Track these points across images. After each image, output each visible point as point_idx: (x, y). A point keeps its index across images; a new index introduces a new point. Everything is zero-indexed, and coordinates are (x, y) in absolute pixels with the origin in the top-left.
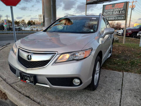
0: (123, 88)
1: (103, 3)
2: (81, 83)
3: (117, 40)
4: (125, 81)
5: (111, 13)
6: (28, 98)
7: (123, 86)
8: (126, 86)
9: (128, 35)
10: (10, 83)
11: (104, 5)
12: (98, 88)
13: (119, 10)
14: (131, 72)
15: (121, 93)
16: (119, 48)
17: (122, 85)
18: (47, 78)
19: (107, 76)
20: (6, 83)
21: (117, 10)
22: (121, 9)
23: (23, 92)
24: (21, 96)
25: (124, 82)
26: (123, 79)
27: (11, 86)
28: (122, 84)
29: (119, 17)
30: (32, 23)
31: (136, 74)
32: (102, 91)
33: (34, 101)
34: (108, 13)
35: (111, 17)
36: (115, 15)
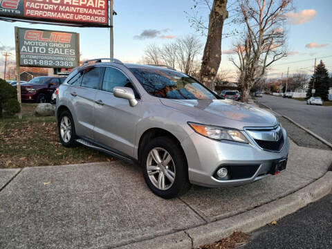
5: (42, 50)
9: (30, 97)
11: (17, 28)
13: (62, 46)
21: (58, 45)
22: (67, 46)
29: (64, 61)
34: (35, 49)
35: (44, 60)
36: (53, 55)
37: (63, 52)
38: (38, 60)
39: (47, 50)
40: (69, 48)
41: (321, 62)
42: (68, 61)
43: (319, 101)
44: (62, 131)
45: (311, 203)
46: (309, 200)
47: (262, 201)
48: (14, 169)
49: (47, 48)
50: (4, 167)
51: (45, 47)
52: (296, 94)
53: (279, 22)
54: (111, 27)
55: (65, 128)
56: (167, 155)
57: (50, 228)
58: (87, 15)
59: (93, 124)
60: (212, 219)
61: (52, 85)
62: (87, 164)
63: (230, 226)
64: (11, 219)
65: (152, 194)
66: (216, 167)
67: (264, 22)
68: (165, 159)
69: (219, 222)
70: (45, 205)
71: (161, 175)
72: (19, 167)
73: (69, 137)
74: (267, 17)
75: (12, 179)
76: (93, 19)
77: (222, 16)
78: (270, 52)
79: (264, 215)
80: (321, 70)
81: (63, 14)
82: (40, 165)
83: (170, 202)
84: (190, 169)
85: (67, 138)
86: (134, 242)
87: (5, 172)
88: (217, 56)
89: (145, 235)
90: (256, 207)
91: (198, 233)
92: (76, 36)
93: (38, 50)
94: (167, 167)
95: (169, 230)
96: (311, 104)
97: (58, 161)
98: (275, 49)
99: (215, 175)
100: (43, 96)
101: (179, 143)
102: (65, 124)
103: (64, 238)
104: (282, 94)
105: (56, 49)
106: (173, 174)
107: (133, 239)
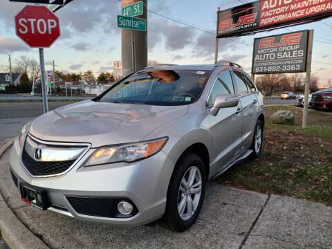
0: (253, 230)
1: (255, 33)
2: (135, 211)
3: (289, 118)
4: (264, 216)
5: (272, 56)
6: (37, 239)
7: (255, 226)
8: (262, 227)
9: (324, 106)
10: (14, 206)
11: (255, 39)
12: (194, 226)
13: (291, 48)
14: (289, 195)
15: (245, 241)
16: (288, 138)
17: (254, 224)
18: (67, 198)
19: (227, 202)
20: (6, 206)
21: (287, 48)
22: (296, 47)
23: (33, 226)
24: (26, 234)
25: (261, 217)
26: (262, 210)
27: (15, 213)
28: (256, 221)
29: (291, 65)
30: (108, 79)
31: (299, 200)
32: (202, 234)
33: (47, 245)
34: (266, 56)
35: (272, 66)
36: (281, 60)
37: (292, 54)
39: (276, 56)
40: (298, 49)
42: (296, 64)
51: (275, 52)
58: (322, 4)
76: (329, 7)
81: (293, 13)
93: (269, 56)
105: (285, 53)
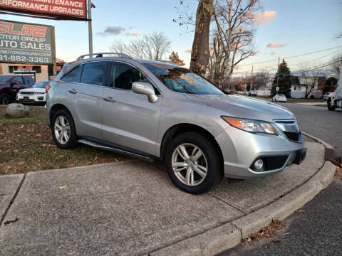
5: (14, 44)
13: (36, 40)
21: (31, 39)
22: (42, 40)
29: (39, 57)
34: (4, 43)
35: (16, 55)
36: (26, 50)
37: (38, 46)
38: (9, 56)
39: (19, 45)
40: (44, 43)
41: (284, 61)
42: (44, 57)
43: (284, 98)
44: (57, 132)
45: (322, 190)
46: (320, 188)
47: (285, 191)
48: (16, 175)
49: (19, 42)
50: (4, 173)
51: (16, 40)
52: (260, 93)
53: (247, 21)
54: (90, 20)
55: (61, 128)
56: (197, 150)
57: (93, 232)
58: (64, 6)
59: (102, 122)
60: (248, 210)
61: (15, 84)
62: (95, 165)
63: (268, 215)
64: (43, 226)
65: (179, 191)
66: (254, 159)
67: (233, 21)
68: (194, 155)
69: (256, 212)
70: (75, 210)
71: (190, 171)
72: (21, 172)
73: (67, 138)
74: (236, 16)
75: (21, 185)
76: (69, 11)
77: (209, 13)
78: (238, 51)
79: (292, 203)
80: (283, 68)
81: (36, 5)
82: (44, 169)
83: (200, 197)
84: (225, 163)
85: (64, 139)
86: (187, 238)
87: (7, 178)
88: (206, 53)
89: (194, 230)
90: (281, 197)
91: (243, 224)
92: (52, 29)
93: (9, 43)
94: (196, 163)
95: (214, 223)
96: (276, 101)
97: (63, 164)
98: (242, 48)
99: (253, 167)
100: (4, 96)
101: (214, 138)
102: (60, 124)
103: (115, 241)
104: (247, 93)
105: (30, 44)
106: (205, 169)
107: (185, 234)
